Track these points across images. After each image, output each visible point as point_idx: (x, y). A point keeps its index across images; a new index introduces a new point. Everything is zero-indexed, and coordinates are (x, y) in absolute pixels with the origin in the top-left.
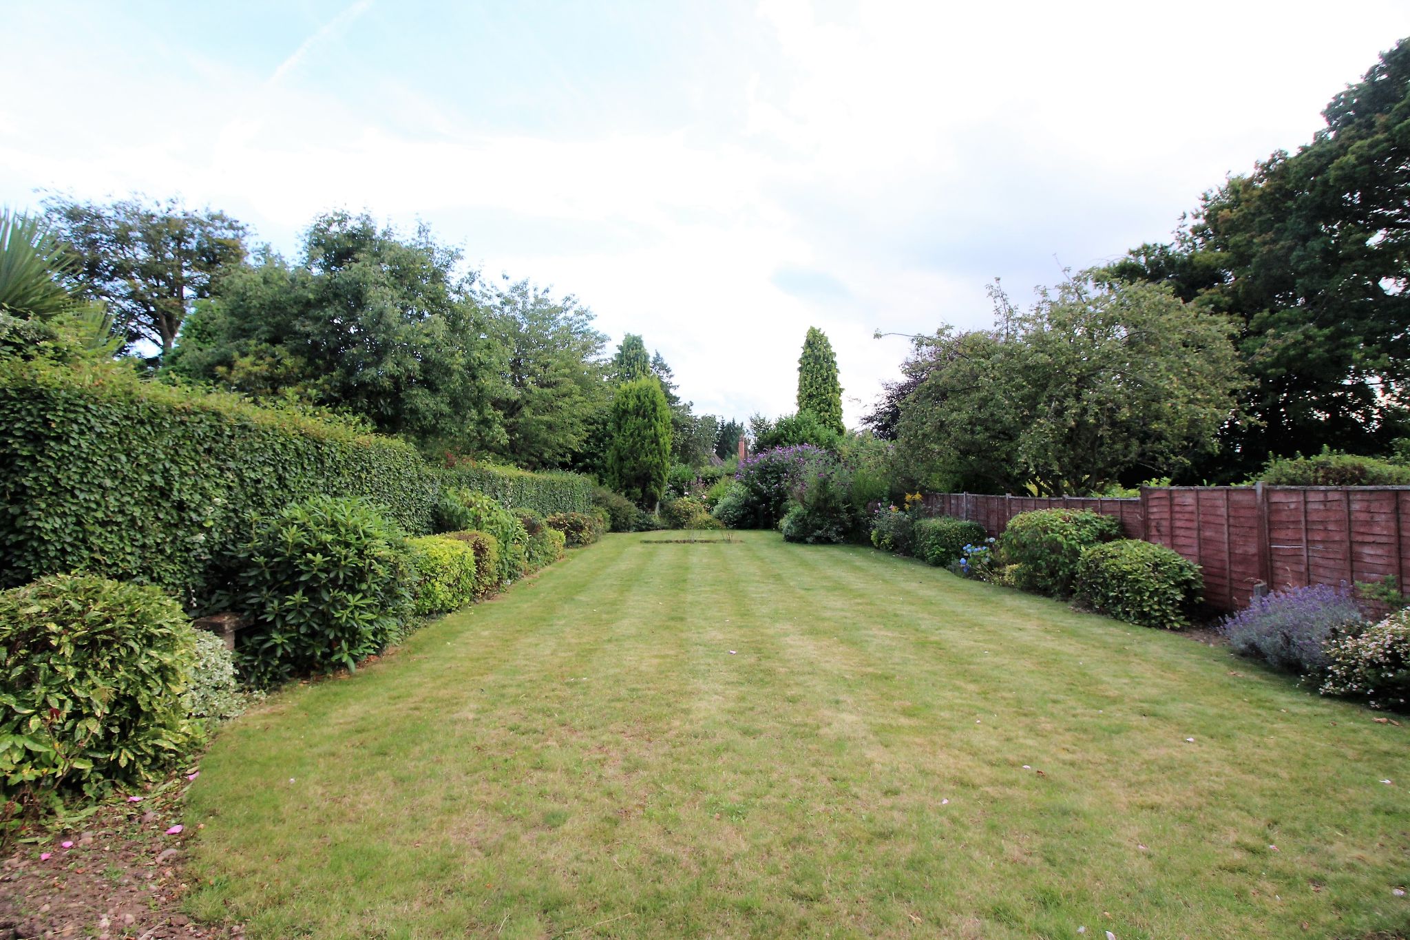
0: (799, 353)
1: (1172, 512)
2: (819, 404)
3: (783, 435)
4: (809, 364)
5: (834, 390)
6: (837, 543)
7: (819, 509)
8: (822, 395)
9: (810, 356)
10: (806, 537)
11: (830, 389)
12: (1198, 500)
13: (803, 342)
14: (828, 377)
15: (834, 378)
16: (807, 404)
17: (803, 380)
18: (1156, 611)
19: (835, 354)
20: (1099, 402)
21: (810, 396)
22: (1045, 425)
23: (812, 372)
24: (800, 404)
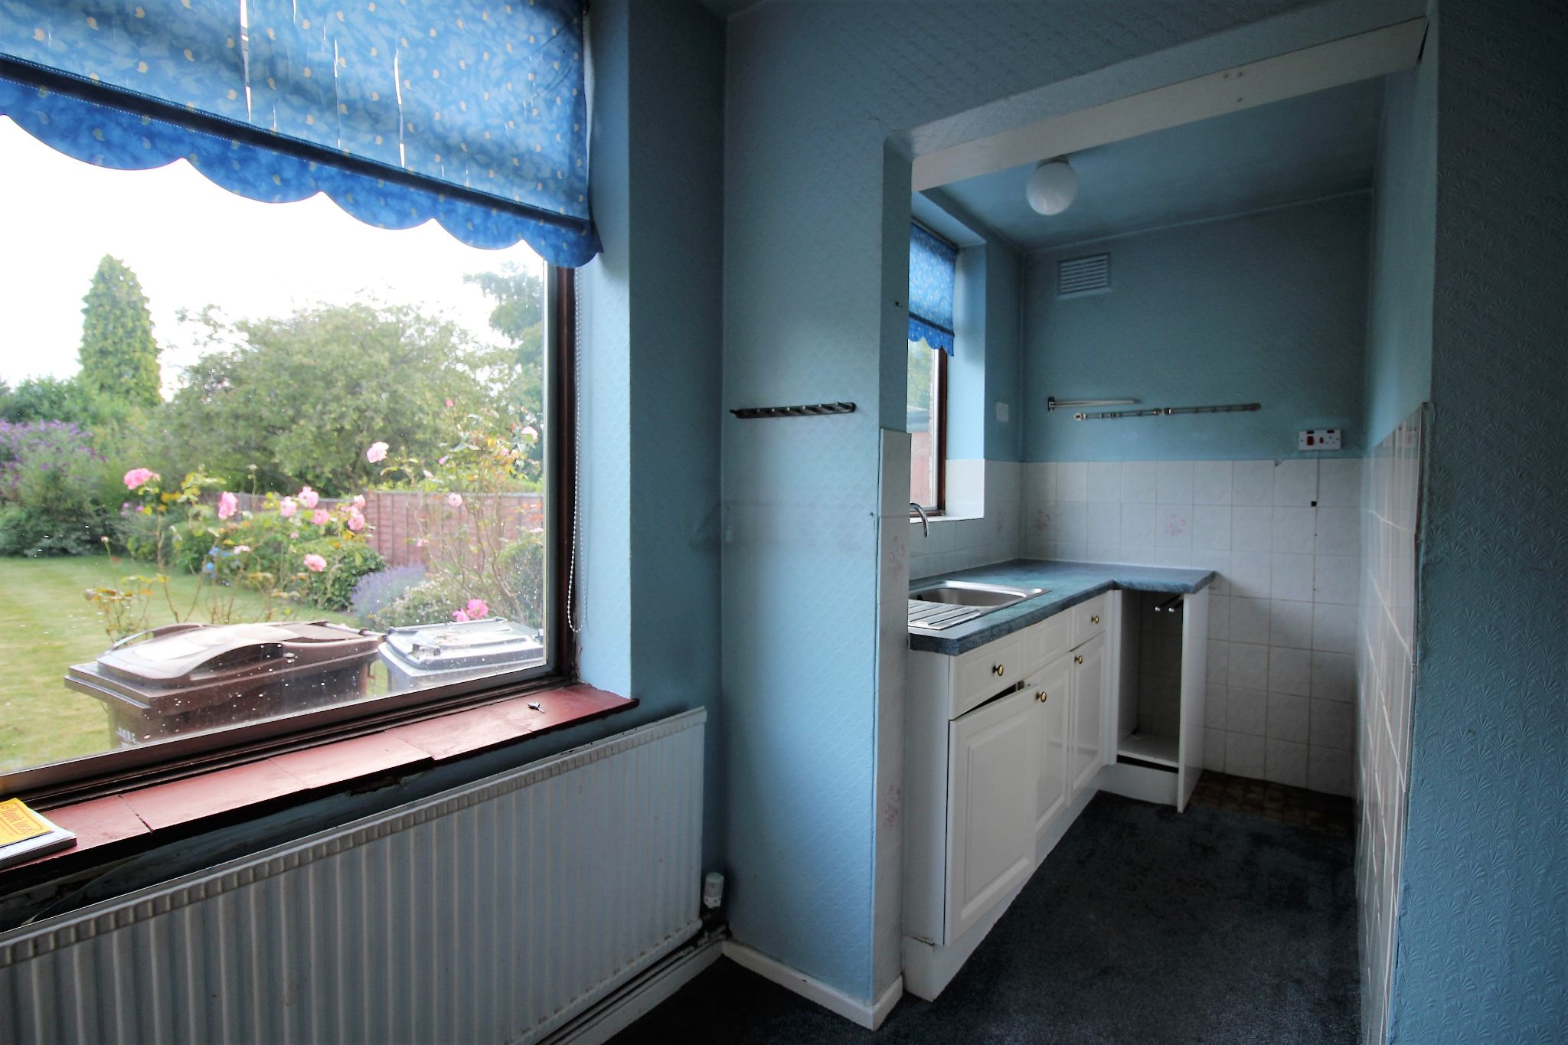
0: (87, 288)
1: (379, 513)
2: (118, 365)
3: (32, 405)
4: (101, 305)
5: (144, 349)
6: (79, 554)
7: (46, 511)
8: (124, 353)
9: (104, 295)
10: (23, 548)
11: (138, 346)
12: (393, 502)
13: (92, 272)
14: (134, 330)
15: (146, 332)
16: (96, 364)
17: (89, 326)
18: (337, 596)
19: (148, 300)
20: (358, 409)
21: (103, 353)
22: (307, 428)
23: (106, 319)
24: (84, 361)
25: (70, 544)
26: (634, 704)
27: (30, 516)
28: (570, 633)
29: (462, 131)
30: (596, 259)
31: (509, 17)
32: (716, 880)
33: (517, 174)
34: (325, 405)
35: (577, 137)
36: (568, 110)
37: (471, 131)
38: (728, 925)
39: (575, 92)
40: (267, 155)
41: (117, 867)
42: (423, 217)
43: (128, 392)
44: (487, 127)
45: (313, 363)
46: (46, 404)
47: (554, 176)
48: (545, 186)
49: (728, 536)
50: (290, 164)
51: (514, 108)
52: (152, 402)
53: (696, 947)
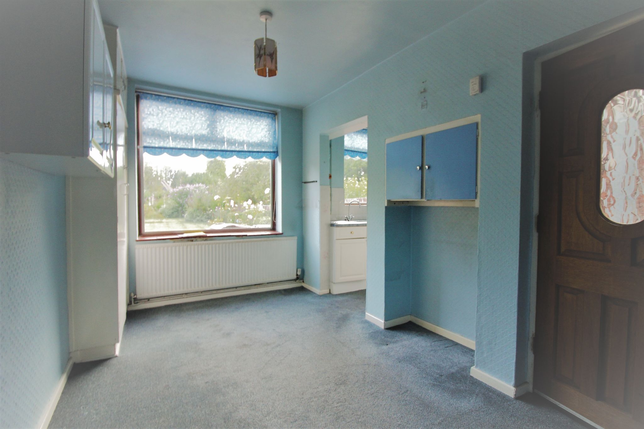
25: (203, 219)
26: (282, 234)
27: (194, 211)
28: (275, 223)
29: (254, 142)
30: (278, 157)
31: (262, 122)
32: (299, 270)
33: (264, 147)
34: (266, 177)
35: (275, 138)
36: (273, 133)
37: (256, 142)
38: (303, 280)
39: (274, 130)
40: (228, 153)
41: (211, 238)
42: (248, 156)
43: (218, 173)
44: (258, 140)
45: (263, 164)
46: (198, 179)
47: (270, 145)
48: (268, 147)
49: (304, 206)
50: (231, 153)
51: (263, 136)
52: (224, 176)
53: (296, 281)
